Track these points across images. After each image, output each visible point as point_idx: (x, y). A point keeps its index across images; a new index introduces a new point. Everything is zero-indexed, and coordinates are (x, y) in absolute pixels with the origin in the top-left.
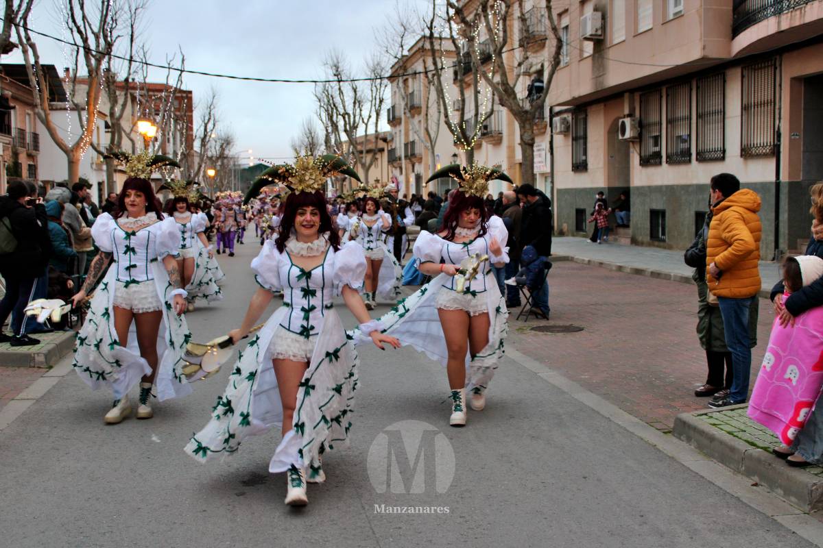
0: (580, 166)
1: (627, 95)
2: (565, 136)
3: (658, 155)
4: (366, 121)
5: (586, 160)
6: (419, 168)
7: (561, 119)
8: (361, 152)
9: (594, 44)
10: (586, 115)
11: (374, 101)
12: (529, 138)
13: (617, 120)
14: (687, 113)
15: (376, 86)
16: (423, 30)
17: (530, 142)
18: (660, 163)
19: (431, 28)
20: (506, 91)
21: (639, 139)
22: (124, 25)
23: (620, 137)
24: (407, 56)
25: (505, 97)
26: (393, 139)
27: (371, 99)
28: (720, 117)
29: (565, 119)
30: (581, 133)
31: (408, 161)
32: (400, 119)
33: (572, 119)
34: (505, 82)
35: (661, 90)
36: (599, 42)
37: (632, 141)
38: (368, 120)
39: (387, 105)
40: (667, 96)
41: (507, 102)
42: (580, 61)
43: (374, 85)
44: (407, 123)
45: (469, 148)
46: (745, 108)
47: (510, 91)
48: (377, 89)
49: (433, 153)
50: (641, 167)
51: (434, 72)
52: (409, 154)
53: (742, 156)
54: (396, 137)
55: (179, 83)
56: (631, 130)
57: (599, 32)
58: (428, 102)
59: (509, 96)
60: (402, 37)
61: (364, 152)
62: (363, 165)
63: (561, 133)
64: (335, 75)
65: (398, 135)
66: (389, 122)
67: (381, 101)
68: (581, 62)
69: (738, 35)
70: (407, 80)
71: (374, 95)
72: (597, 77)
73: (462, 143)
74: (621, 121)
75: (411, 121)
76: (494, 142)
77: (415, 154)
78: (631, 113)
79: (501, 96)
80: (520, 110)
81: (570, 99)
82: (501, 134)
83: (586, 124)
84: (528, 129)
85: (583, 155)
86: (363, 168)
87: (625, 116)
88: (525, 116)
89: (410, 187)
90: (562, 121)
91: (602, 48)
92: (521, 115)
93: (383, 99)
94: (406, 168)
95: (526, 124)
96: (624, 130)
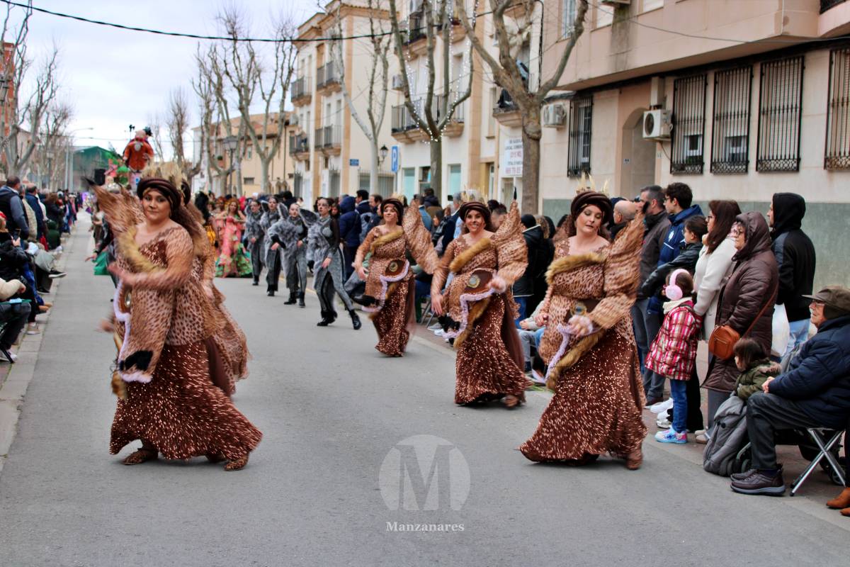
0: (579, 170)
1: (655, 80)
2: (558, 129)
3: (698, 161)
4: (267, 97)
5: (589, 163)
6: (336, 163)
7: (555, 106)
8: (260, 137)
9: (615, 11)
10: (592, 104)
11: (280, 71)
12: (534, 131)
13: (641, 111)
14: (745, 108)
15: (283, 52)
17: (536, 135)
18: (701, 172)
20: (506, 66)
21: (671, 139)
23: (645, 135)
24: (323, 14)
25: (503, 74)
26: (297, 123)
27: (275, 68)
28: (795, 114)
29: (560, 107)
30: (582, 128)
31: (321, 153)
32: (311, 97)
33: (571, 108)
34: (505, 54)
35: (706, 76)
36: (622, 10)
37: (661, 141)
39: (294, 78)
40: (716, 83)
41: (505, 80)
42: (592, 31)
43: (280, 49)
44: (319, 102)
45: (436, 140)
46: (834, 105)
47: (512, 66)
48: (285, 55)
49: (376, 143)
50: (671, 175)
51: (381, 37)
52: (323, 143)
53: (825, 167)
54: (302, 120)
55: (25, 29)
56: (661, 126)
58: (373, 75)
59: (509, 73)
61: (264, 137)
62: (262, 155)
63: (554, 125)
64: (230, 33)
65: (305, 117)
66: (293, 99)
67: (291, 71)
68: (594, 34)
69: (829, 8)
70: (323, 44)
71: (280, 63)
72: (617, 54)
73: (427, 132)
74: (646, 114)
75: (325, 101)
76: (451, 133)
77: (330, 144)
78: (660, 104)
79: (498, 73)
80: (524, 92)
81: (574, 81)
82: (463, 122)
83: (590, 115)
84: (534, 119)
85: (584, 156)
86: (262, 160)
87: (652, 108)
88: (530, 100)
89: (321, 187)
90: (556, 109)
91: (627, 16)
92: (523, 100)
93: (293, 69)
94: (316, 163)
95: (531, 111)
96: (650, 125)
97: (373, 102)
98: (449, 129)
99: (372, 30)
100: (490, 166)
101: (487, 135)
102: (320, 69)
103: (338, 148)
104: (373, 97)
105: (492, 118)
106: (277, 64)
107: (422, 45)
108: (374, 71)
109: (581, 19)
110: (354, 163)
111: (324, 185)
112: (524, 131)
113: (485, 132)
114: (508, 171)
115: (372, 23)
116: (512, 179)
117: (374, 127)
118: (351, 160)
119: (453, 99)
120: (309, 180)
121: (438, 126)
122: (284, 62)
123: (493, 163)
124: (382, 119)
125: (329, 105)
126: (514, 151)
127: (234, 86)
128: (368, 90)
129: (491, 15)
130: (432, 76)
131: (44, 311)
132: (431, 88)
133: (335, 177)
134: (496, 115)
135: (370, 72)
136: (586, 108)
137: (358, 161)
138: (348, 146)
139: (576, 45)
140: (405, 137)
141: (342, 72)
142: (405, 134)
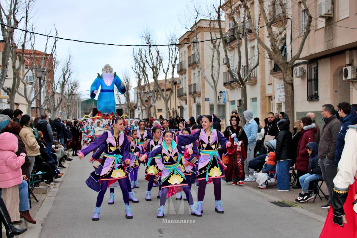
0: (313, 98)
1: (347, 52)
2: (302, 78)
4: (166, 72)
5: (318, 94)
6: (199, 100)
7: (300, 67)
8: (163, 90)
9: (326, 20)
10: (318, 65)
11: (171, 59)
12: (289, 80)
13: (341, 67)
15: (172, 50)
16: (210, 14)
17: (290, 82)
19: (218, 12)
20: (274, 50)
21: (356, 80)
22: (22, 11)
23: (344, 79)
24: (190, 32)
25: (273, 54)
26: (180, 82)
27: (169, 58)
29: (303, 67)
30: (313, 77)
31: (192, 96)
32: (186, 70)
33: (307, 68)
34: (274, 44)
36: (329, 19)
37: (352, 81)
38: (167, 71)
39: (178, 62)
41: (274, 57)
43: (171, 49)
44: (190, 73)
45: (243, 87)
47: (277, 50)
48: (173, 52)
49: (216, 90)
51: (215, 40)
52: (192, 91)
54: (182, 81)
55: (54, 48)
56: (352, 74)
57: (330, 13)
58: (213, 58)
59: (276, 53)
60: (196, 19)
61: (165, 90)
62: (164, 98)
63: (300, 77)
64: (147, 43)
65: (184, 80)
66: (178, 72)
67: (176, 59)
68: (316, 32)
70: (190, 46)
71: (171, 55)
72: (328, 41)
73: (239, 83)
74: (344, 68)
75: (193, 72)
76: (251, 83)
77: (196, 92)
78: (351, 63)
79: (270, 53)
80: (283, 62)
81: (308, 55)
82: (257, 78)
83: (317, 71)
84: (289, 74)
85: (315, 91)
86: (164, 101)
87: (347, 65)
88: (287, 65)
89: (193, 112)
90: (300, 69)
91: (332, 23)
92: (284, 65)
93: (177, 58)
94: (190, 101)
95: (287, 70)
96: (346, 74)
97: (214, 71)
98: (250, 82)
99: (211, 38)
100: (270, 97)
101: (268, 83)
102: (189, 57)
103: (200, 93)
104: (213, 68)
105: (270, 75)
106: (170, 56)
107: (235, 43)
108: (213, 56)
109: (309, 25)
110: (207, 100)
111: (194, 111)
112: (285, 80)
113: (267, 82)
114: (279, 99)
115: (211, 34)
116: (281, 103)
117: (214, 83)
118: (206, 99)
119: (251, 67)
120: (187, 109)
121: (244, 80)
122: (172, 55)
123: (272, 96)
124: (218, 78)
125: (194, 74)
126: (281, 90)
127: (150, 67)
128: (211, 65)
129: (266, 27)
130: (240, 57)
131: (60, 177)
132: (240, 62)
133: (198, 106)
134: (272, 73)
135: (212, 57)
136: (315, 67)
137: (209, 98)
138: (204, 92)
139: (307, 38)
140: (229, 86)
141: (198, 58)
142: (230, 85)
